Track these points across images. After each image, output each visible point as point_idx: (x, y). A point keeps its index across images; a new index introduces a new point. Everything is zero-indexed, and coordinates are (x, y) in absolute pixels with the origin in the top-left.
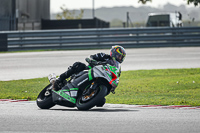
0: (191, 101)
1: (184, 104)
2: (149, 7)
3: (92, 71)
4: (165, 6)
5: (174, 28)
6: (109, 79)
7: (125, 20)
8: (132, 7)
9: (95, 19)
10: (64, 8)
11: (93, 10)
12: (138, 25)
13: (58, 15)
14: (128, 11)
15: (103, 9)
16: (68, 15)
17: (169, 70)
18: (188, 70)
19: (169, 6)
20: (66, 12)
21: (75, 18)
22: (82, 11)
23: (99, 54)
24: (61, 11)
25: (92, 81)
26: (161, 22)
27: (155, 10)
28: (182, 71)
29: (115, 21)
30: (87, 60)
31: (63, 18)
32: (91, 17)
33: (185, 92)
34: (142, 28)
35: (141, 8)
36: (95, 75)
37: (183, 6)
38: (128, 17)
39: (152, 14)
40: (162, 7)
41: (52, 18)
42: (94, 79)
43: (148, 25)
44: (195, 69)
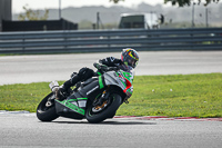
0: (168, 112)
1: (160, 115)
2: (122, 7)
3: (103, 78)
4: (139, 6)
5: (149, 31)
6: (123, 87)
7: (95, 21)
8: (102, 7)
9: (62, 20)
10: (28, 8)
11: (60, 10)
12: (109, 27)
13: (21, 16)
14: (98, 11)
15: (71, 9)
16: (31, 15)
17: (144, 77)
18: (165, 77)
19: (144, 5)
20: (29, 12)
21: (39, 19)
22: (47, 11)
23: (108, 59)
24: (24, 11)
25: (103, 90)
26: (135, 23)
27: (128, 10)
28: (158, 77)
29: (84, 23)
30: (95, 65)
31: (27, 19)
32: (57, 18)
33: (162, 101)
34: (113, 30)
35: (112, 8)
36: (107, 83)
37: (159, 6)
38: (98, 18)
39: (125, 15)
40: (136, 7)
41: (14, 19)
42: (106, 87)
43: (120, 27)
44: (173, 76)
